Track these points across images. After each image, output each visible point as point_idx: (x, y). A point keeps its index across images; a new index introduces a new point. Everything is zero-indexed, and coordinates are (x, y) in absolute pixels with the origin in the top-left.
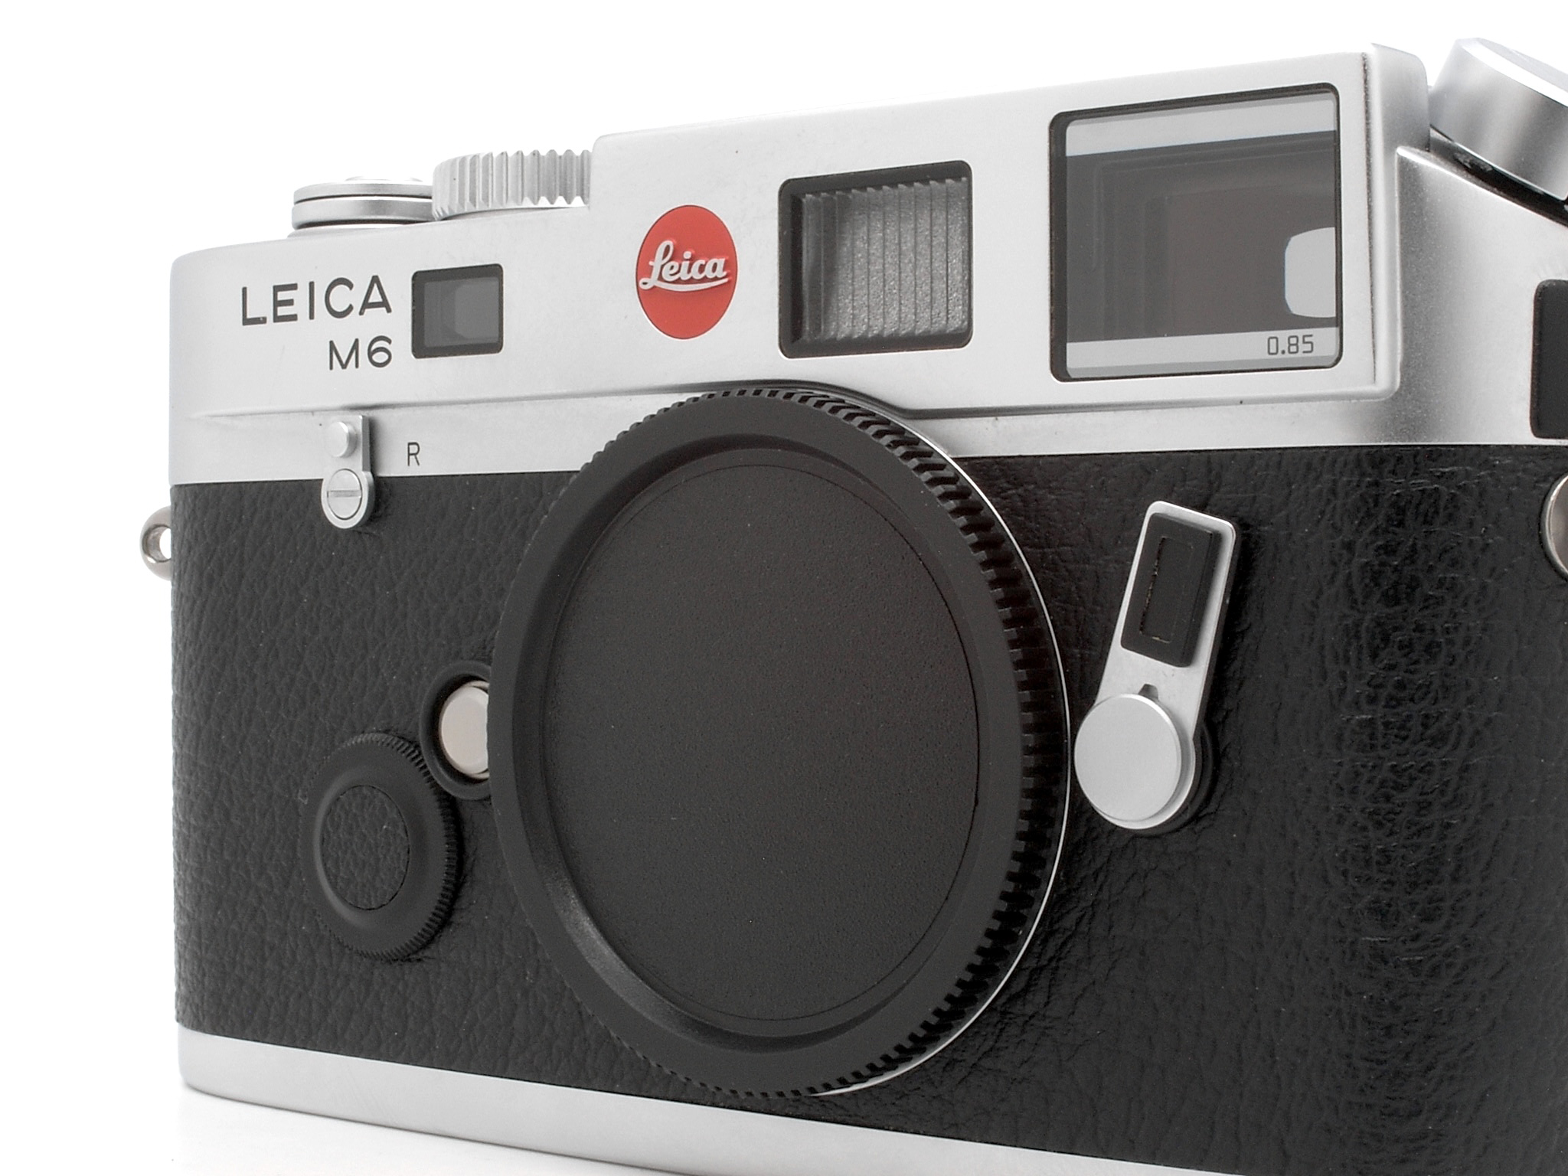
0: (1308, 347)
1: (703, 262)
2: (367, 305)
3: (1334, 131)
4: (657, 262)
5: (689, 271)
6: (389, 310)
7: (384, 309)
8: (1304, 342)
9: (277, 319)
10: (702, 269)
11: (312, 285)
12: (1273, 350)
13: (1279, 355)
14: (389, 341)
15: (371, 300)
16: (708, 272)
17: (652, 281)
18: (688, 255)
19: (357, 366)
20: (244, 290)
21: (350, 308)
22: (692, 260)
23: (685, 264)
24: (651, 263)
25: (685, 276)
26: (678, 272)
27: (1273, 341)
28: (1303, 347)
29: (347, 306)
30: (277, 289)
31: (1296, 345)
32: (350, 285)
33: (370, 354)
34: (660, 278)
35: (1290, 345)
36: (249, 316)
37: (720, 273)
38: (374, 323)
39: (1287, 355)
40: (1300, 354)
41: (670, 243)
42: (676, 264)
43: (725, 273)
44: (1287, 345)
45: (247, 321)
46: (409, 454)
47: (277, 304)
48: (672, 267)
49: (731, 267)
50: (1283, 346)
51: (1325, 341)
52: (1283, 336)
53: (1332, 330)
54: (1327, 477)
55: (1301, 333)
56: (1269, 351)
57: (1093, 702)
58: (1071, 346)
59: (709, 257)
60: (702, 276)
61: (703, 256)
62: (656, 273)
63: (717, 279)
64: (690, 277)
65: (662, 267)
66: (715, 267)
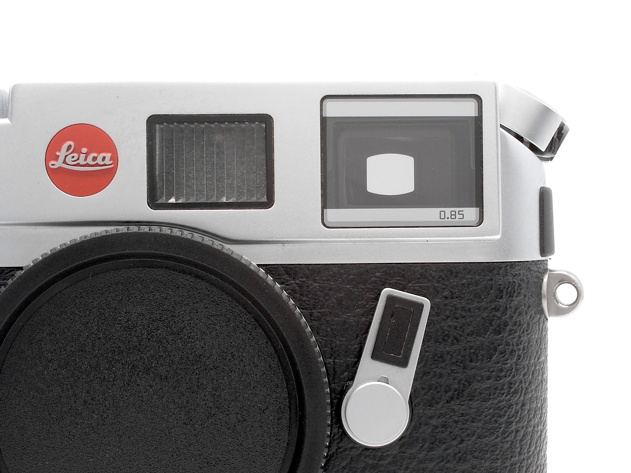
0: (461, 216)
1: (95, 155)
4: (62, 154)
5: (86, 160)
8: (459, 214)
10: (95, 159)
12: (443, 217)
13: (446, 220)
16: (99, 161)
17: (59, 164)
18: (84, 150)
22: (87, 154)
23: (83, 156)
24: (58, 153)
25: (82, 162)
26: (78, 159)
27: (443, 213)
28: (458, 216)
31: (455, 215)
34: (65, 162)
35: (452, 215)
37: (107, 161)
39: (450, 219)
40: (457, 219)
41: (71, 143)
42: (76, 155)
43: (111, 162)
44: (450, 215)
48: (73, 157)
49: (115, 159)
50: (448, 215)
51: (471, 213)
52: (448, 210)
53: (475, 208)
54: (469, 276)
55: (457, 209)
56: (440, 218)
57: (348, 387)
58: (328, 210)
59: (99, 153)
60: (95, 163)
61: (95, 152)
62: (61, 159)
63: (105, 165)
64: (85, 163)
65: (66, 156)
66: (104, 159)
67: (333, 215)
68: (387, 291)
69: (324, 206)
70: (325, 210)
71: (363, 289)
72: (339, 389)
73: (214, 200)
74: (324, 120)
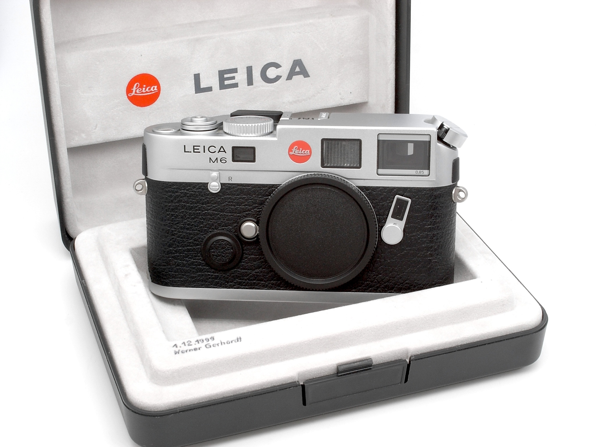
1: (304, 151)
2: (219, 151)
3: (429, 141)
4: (294, 150)
5: (301, 152)
6: (226, 153)
7: (224, 152)
9: (194, 152)
10: (304, 152)
11: (204, 147)
13: (418, 174)
14: (226, 159)
15: (221, 150)
16: (306, 152)
17: (292, 153)
19: (217, 162)
20: (185, 146)
21: (215, 152)
22: (302, 150)
23: (300, 151)
24: (292, 150)
27: (417, 172)
28: (422, 173)
29: (214, 151)
30: (194, 146)
32: (215, 147)
33: (221, 161)
34: (295, 152)
36: (186, 151)
37: (308, 153)
38: (222, 155)
41: (297, 146)
42: (298, 151)
45: (185, 152)
46: (229, 179)
47: (194, 149)
49: (311, 152)
50: (418, 172)
51: (426, 172)
52: (419, 171)
53: (427, 171)
54: (425, 192)
55: (422, 170)
56: (416, 173)
57: (384, 225)
58: (379, 170)
59: (306, 150)
60: (304, 153)
61: (304, 149)
62: (294, 152)
63: (307, 154)
64: (301, 153)
65: (295, 151)
66: (307, 152)
67: (381, 171)
68: (397, 196)
69: (378, 168)
70: (378, 170)
71: (390, 195)
72: (381, 226)
73: (342, 165)
74: (378, 141)
